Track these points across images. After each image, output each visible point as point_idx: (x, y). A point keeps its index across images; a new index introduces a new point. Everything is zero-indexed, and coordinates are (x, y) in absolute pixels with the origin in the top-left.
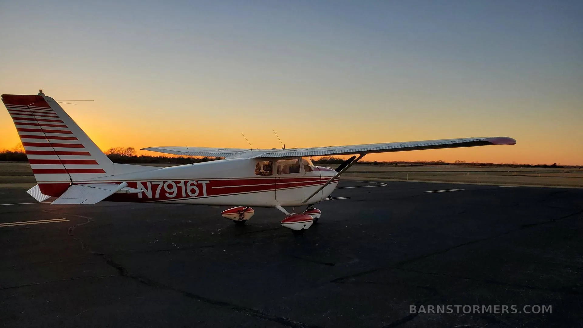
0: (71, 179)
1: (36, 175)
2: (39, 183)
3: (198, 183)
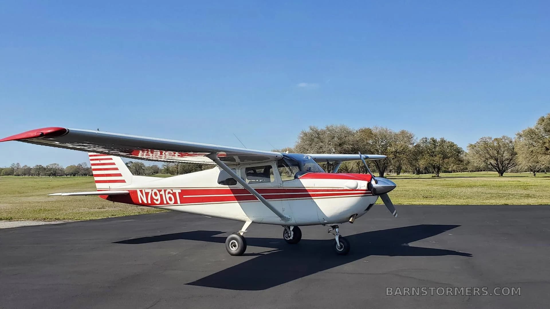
0: (110, 187)
1: (97, 184)
2: (97, 189)
3: (173, 192)
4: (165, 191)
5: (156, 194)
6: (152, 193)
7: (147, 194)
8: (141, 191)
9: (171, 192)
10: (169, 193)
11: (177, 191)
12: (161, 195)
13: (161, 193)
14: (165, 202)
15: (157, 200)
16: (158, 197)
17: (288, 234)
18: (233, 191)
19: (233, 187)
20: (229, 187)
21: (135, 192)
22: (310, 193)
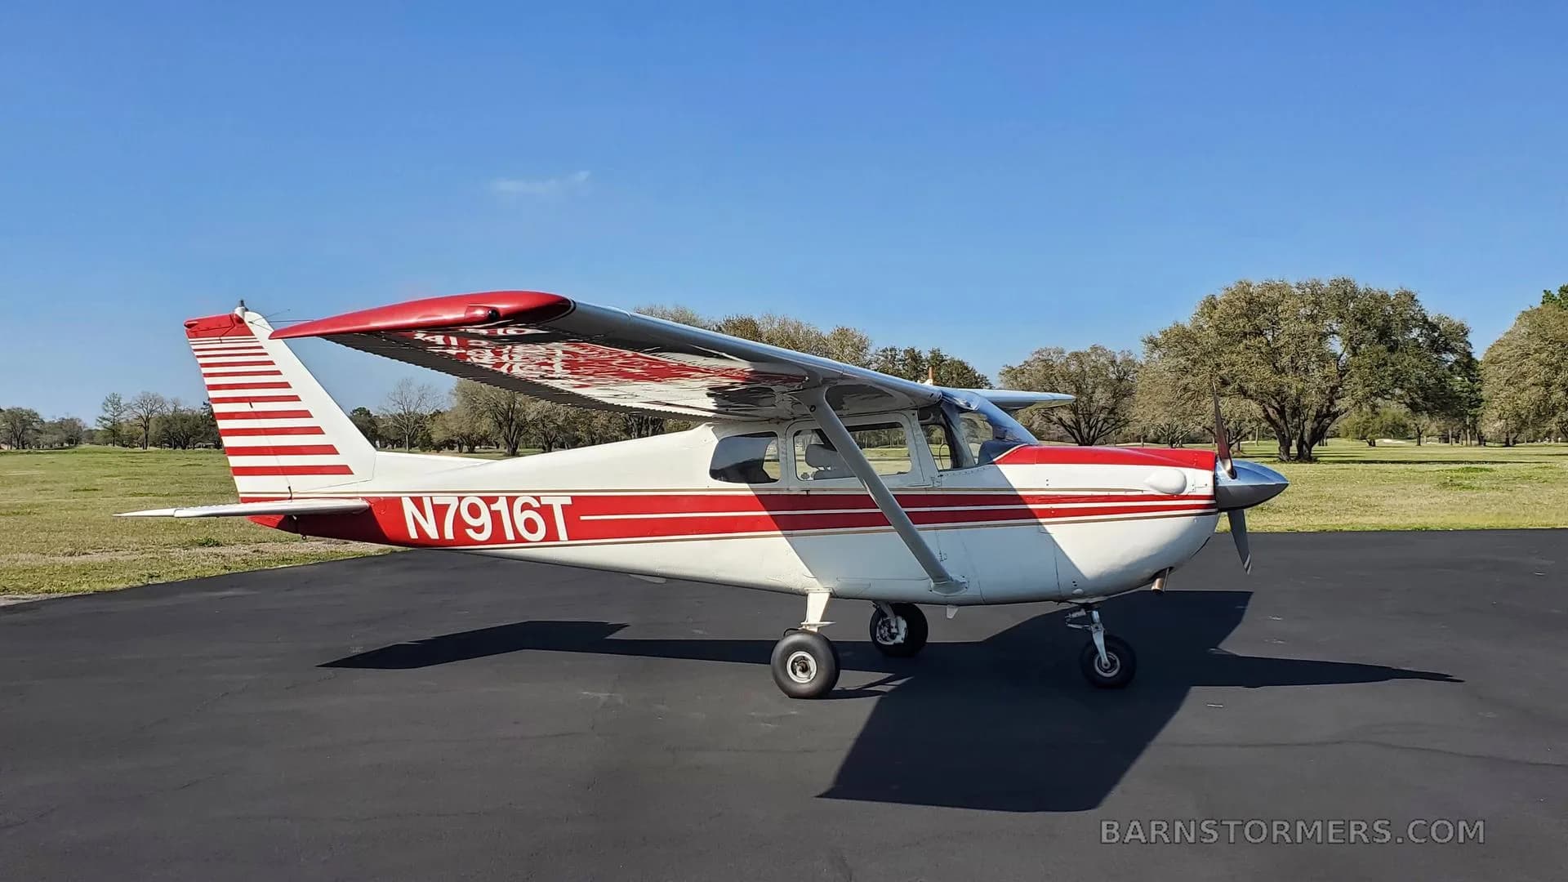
0: (289, 488)
1: (238, 479)
2: (241, 495)
3: (542, 503)
4: (511, 501)
5: (474, 511)
6: (459, 506)
7: (440, 511)
8: (418, 502)
9: (536, 504)
10: (526, 507)
11: (557, 503)
12: (496, 517)
13: (494, 507)
14: (510, 536)
15: (479, 530)
16: (485, 519)
17: (890, 628)
18: (766, 501)
19: (764, 488)
20: (753, 490)
21: (395, 504)
22: (1031, 506)
